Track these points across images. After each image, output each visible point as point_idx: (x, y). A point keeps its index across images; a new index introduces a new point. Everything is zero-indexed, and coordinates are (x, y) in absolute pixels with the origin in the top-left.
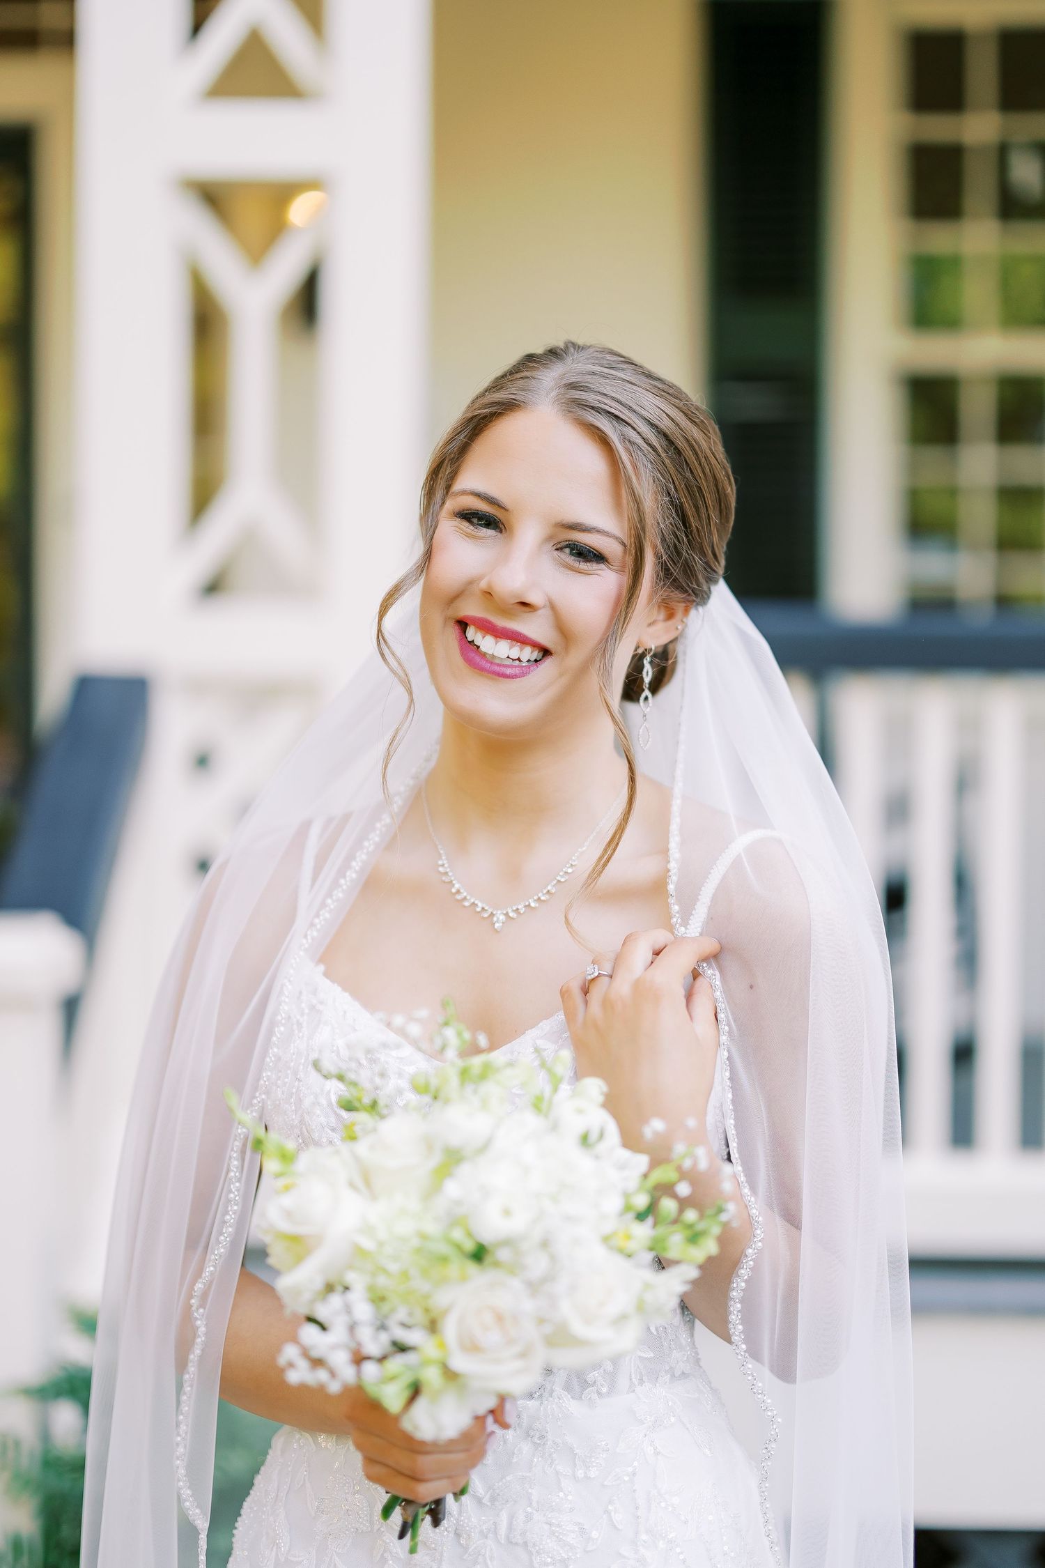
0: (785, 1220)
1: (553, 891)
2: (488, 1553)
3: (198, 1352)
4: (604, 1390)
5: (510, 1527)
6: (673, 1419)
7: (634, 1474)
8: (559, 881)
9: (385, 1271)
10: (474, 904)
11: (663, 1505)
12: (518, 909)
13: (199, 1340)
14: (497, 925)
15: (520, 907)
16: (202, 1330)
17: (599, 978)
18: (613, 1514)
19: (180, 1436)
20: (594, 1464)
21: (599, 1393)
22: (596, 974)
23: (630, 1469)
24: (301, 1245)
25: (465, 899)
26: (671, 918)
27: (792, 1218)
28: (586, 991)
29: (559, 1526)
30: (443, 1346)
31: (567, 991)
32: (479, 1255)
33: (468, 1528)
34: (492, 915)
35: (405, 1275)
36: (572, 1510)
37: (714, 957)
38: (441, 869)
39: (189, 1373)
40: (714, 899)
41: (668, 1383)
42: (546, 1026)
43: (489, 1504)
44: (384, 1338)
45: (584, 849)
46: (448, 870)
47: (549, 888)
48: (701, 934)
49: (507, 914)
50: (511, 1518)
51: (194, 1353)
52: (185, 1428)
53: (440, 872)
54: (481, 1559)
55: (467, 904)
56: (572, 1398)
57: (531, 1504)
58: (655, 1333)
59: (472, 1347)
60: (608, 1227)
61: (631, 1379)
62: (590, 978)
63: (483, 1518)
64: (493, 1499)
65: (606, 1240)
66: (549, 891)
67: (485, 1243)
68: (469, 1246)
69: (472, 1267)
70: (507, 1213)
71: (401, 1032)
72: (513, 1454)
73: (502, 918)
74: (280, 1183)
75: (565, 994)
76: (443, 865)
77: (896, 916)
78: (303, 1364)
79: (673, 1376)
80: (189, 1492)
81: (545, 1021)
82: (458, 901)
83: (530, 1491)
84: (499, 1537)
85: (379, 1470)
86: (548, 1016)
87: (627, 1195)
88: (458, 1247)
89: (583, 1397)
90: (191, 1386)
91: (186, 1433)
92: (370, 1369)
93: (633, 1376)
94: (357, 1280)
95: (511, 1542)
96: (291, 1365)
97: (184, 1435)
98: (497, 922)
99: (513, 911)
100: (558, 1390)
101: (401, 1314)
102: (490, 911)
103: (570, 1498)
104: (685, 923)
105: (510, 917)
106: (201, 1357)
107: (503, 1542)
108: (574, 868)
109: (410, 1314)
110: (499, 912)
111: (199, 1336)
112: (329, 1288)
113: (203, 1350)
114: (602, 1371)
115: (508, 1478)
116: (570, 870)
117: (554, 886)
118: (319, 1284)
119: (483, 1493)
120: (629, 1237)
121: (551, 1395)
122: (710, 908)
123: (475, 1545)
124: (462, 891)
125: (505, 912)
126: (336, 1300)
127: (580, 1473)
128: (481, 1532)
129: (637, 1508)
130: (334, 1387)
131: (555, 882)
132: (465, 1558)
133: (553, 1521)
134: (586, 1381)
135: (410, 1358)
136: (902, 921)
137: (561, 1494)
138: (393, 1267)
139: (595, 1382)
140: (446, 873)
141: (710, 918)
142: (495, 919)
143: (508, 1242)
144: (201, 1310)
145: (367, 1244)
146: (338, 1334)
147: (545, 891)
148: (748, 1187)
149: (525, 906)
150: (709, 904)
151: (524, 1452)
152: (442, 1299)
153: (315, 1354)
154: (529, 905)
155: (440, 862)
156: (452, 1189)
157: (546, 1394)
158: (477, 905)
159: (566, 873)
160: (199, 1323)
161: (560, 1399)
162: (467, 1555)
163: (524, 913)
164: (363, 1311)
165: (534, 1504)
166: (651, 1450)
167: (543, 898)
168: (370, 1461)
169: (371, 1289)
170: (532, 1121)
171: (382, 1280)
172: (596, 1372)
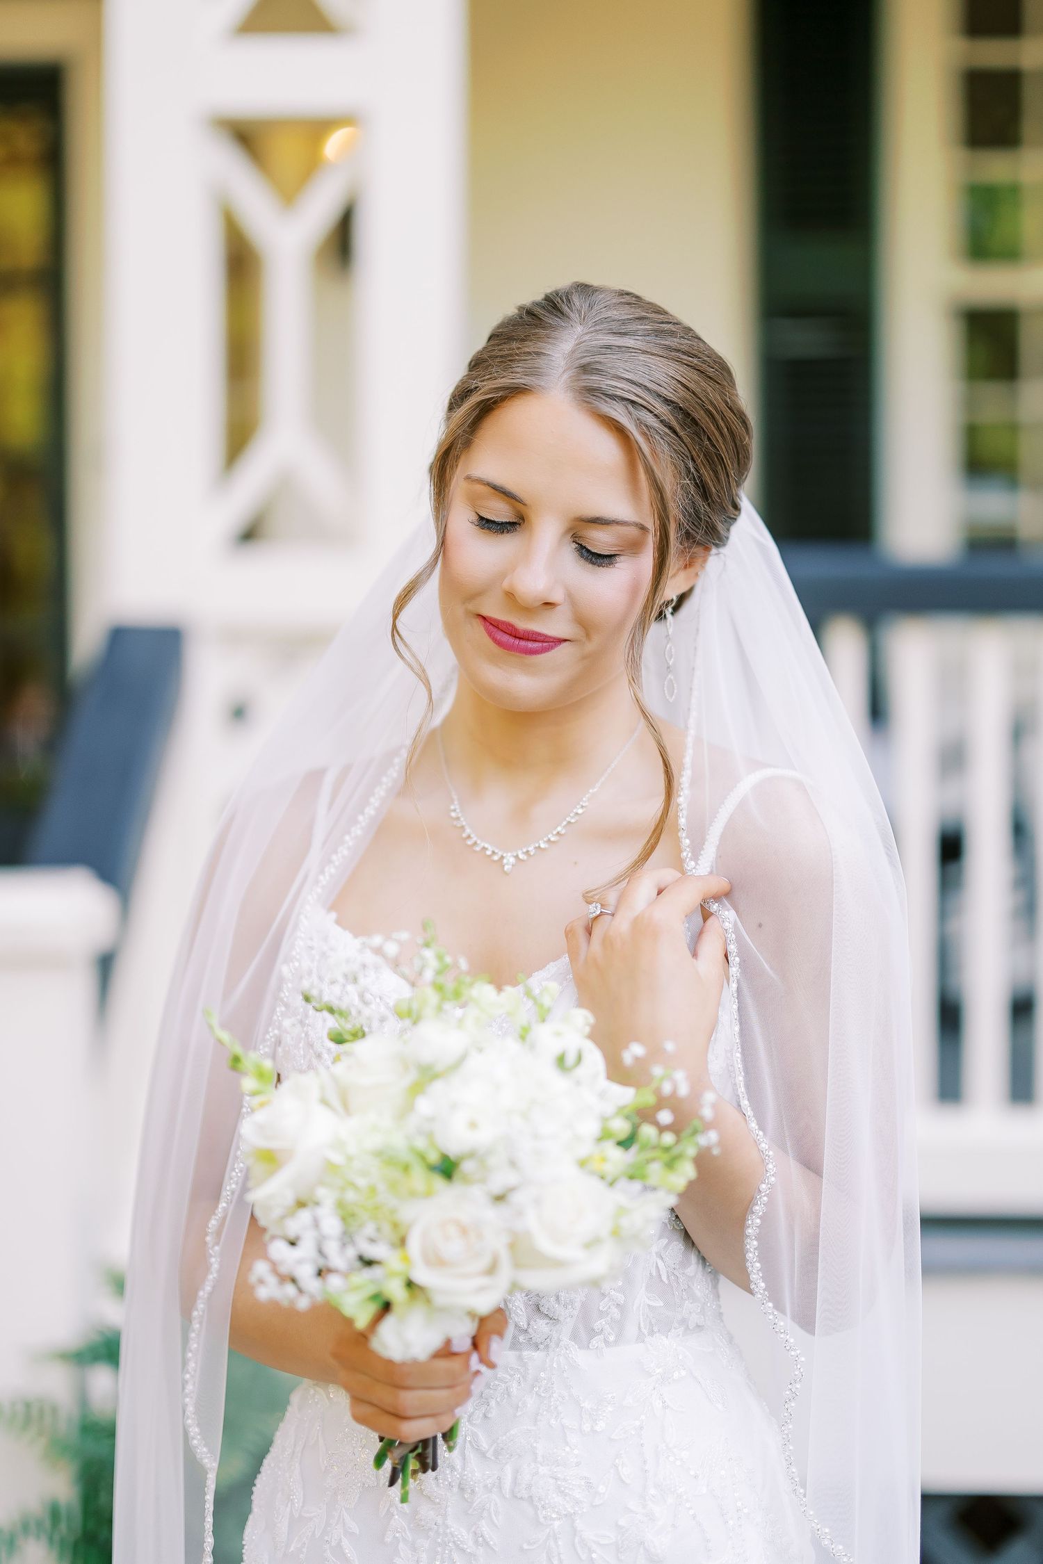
0: (801, 1163)
1: (563, 832)
2: (492, 1508)
3: (208, 1288)
4: (612, 1338)
5: (515, 1482)
6: (683, 1373)
7: (641, 1428)
8: (569, 822)
9: (353, 1185)
10: (484, 849)
11: (671, 1459)
12: (528, 851)
13: (211, 1277)
14: (506, 868)
15: (530, 849)
16: (215, 1266)
17: (602, 917)
18: (620, 1468)
19: (189, 1373)
20: (601, 1418)
21: (606, 1342)
22: (598, 913)
23: (637, 1423)
24: (272, 1159)
25: (475, 843)
26: (681, 852)
27: (811, 1164)
28: (589, 931)
29: (565, 1480)
30: (407, 1260)
31: (570, 931)
32: (447, 1169)
33: (471, 1483)
34: (502, 857)
35: (373, 1190)
36: (578, 1464)
37: (725, 895)
38: (453, 814)
39: (197, 1310)
40: (723, 837)
41: (681, 1336)
42: (552, 968)
43: (493, 1458)
44: (351, 1253)
45: (595, 790)
46: (460, 815)
47: (559, 829)
48: (711, 873)
49: (517, 857)
50: (516, 1472)
51: (204, 1290)
52: (193, 1365)
53: (452, 818)
54: (485, 1514)
55: (478, 849)
56: (579, 1348)
57: (536, 1458)
58: (667, 1282)
59: (436, 1261)
60: (586, 1149)
61: (639, 1328)
62: (591, 916)
63: (487, 1472)
64: (497, 1453)
65: (582, 1163)
66: (558, 833)
67: (452, 1157)
68: (434, 1158)
69: (438, 1182)
70: (473, 1125)
71: (378, 951)
72: (518, 1407)
73: (512, 860)
74: (255, 1101)
75: (569, 933)
76: (455, 810)
77: (952, 868)
78: (272, 1280)
79: (687, 1328)
80: (197, 1430)
81: (551, 963)
82: (469, 846)
83: (535, 1445)
84: (504, 1492)
85: (366, 1410)
86: (556, 958)
87: (604, 1119)
88: (422, 1157)
89: (590, 1346)
90: (201, 1323)
91: (195, 1371)
92: (334, 1281)
93: (642, 1325)
94: (327, 1197)
95: (516, 1497)
96: (261, 1281)
97: (192, 1373)
98: (507, 864)
99: (523, 853)
100: (565, 1340)
101: (369, 1230)
102: (500, 853)
103: (576, 1452)
104: (695, 857)
105: (521, 860)
106: (211, 1294)
107: (508, 1496)
108: (584, 809)
109: (378, 1230)
110: (509, 854)
111: (211, 1273)
112: (301, 1204)
113: (214, 1287)
114: (609, 1318)
115: (512, 1432)
116: (580, 811)
117: (564, 827)
118: (289, 1198)
119: (487, 1447)
120: (604, 1160)
121: (557, 1345)
122: (718, 848)
123: (479, 1500)
124: (472, 836)
125: (515, 854)
126: (305, 1216)
127: (587, 1427)
128: (486, 1486)
129: (645, 1462)
130: (303, 1304)
131: (565, 823)
132: (469, 1512)
133: (559, 1476)
134: (593, 1330)
135: (376, 1272)
136: (960, 873)
137: (567, 1449)
138: (362, 1182)
139: (602, 1330)
140: (458, 818)
141: (719, 857)
142: (505, 861)
143: (472, 1155)
144: (217, 1248)
145: (337, 1158)
146: (306, 1249)
147: (555, 832)
148: (755, 1121)
149: (536, 848)
150: (718, 843)
151: (529, 1405)
152: (407, 1212)
153: (283, 1269)
154: (539, 847)
155: (452, 807)
156: (424, 1106)
157: (552, 1345)
158: (487, 849)
159: (577, 814)
160: (213, 1260)
161: (567, 1349)
162: (471, 1510)
163: (534, 855)
164: (331, 1225)
165: (540, 1459)
166: (659, 1403)
167: (552, 839)
168: (357, 1400)
169: (340, 1205)
170: (512, 1045)
171: (351, 1196)
172: (603, 1320)
